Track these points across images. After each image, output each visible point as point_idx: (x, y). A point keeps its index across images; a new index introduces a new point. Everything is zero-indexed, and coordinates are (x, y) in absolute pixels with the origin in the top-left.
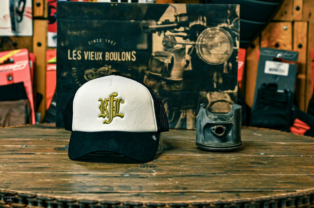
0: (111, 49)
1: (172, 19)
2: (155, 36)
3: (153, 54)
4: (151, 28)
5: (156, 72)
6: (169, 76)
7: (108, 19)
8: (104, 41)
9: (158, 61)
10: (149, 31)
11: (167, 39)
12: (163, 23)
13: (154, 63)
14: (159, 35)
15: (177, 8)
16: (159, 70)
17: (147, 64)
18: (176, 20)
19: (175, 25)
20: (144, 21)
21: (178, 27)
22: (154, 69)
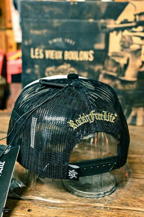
0: (70, 48)
1: (131, 18)
2: (113, 35)
3: (110, 54)
4: (109, 28)
5: (111, 71)
6: (123, 75)
7: (68, 18)
8: (63, 40)
9: (114, 61)
10: (107, 30)
11: (124, 40)
12: (122, 23)
13: (110, 62)
14: (117, 34)
15: (137, 6)
16: (115, 69)
17: (103, 63)
18: (135, 19)
19: (134, 24)
20: (102, 21)
21: (136, 27)
22: (109, 68)
